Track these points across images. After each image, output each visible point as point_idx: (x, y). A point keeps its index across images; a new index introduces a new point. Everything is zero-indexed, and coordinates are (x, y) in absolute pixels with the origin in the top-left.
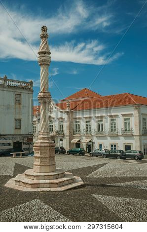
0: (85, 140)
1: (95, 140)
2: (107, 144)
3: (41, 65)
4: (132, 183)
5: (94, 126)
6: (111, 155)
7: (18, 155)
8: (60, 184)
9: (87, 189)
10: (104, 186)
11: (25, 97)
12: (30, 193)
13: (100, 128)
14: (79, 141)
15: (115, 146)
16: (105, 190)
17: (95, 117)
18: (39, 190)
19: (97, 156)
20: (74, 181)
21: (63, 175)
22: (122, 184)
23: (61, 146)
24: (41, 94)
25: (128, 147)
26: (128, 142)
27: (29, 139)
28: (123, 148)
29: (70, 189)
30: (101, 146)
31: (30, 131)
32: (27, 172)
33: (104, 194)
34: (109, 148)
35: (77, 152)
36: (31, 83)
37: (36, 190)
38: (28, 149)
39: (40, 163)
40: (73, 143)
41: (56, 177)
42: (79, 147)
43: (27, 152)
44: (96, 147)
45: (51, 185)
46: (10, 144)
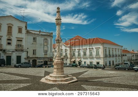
0: (78, 60)
1: (82, 60)
2: (88, 62)
3: (57, 25)
4: (100, 80)
5: (82, 53)
6: (90, 67)
7: (46, 67)
8: (66, 81)
9: (79, 82)
10: (87, 81)
11: (49, 39)
12: (52, 84)
13: (85, 54)
14: (75, 60)
15: (92, 62)
16: (87, 83)
17: (83, 49)
18: (56, 83)
19: (83, 67)
20: (72, 79)
21: (67, 76)
22: (95, 80)
23: (66, 63)
24: (57, 38)
25: (98, 63)
26: (98, 61)
27: (51, 60)
28: (96, 64)
29: (71, 83)
30: (85, 62)
31: (52, 56)
32: (51, 75)
33: (87, 85)
34: (89, 64)
35: (74, 65)
36: (52, 33)
37: (55, 83)
38: (51, 64)
39: (57, 70)
40: (72, 61)
41: (64, 77)
42: (75, 63)
43: (50, 65)
44: (83, 63)
45: (62, 81)
46: (42, 62)
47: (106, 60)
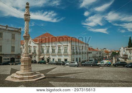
0: (46, 57)
1: (51, 57)
2: (56, 58)
3: (25, 21)
4: (67, 76)
5: (51, 50)
6: (58, 63)
7: (13, 64)
8: (34, 78)
9: (47, 79)
10: (54, 78)
11: (17, 36)
12: (19, 82)
13: (53, 51)
14: (43, 57)
15: (60, 59)
16: (55, 79)
18: (23, 81)
19: (52, 64)
20: (40, 76)
21: (35, 73)
22: (63, 76)
23: (35, 60)
24: (25, 35)
25: (66, 60)
26: (66, 58)
27: (19, 56)
28: (63, 60)
29: (39, 80)
31: (19, 52)
32: (17, 72)
33: (55, 81)
34: (57, 60)
35: (43, 62)
36: (20, 29)
37: (22, 81)
38: (18, 61)
39: (24, 68)
40: (41, 58)
41: (32, 74)
42: (43, 60)
43: (18, 63)
44: (51, 60)
45: (29, 78)
46: (8, 59)
47: (73, 57)
